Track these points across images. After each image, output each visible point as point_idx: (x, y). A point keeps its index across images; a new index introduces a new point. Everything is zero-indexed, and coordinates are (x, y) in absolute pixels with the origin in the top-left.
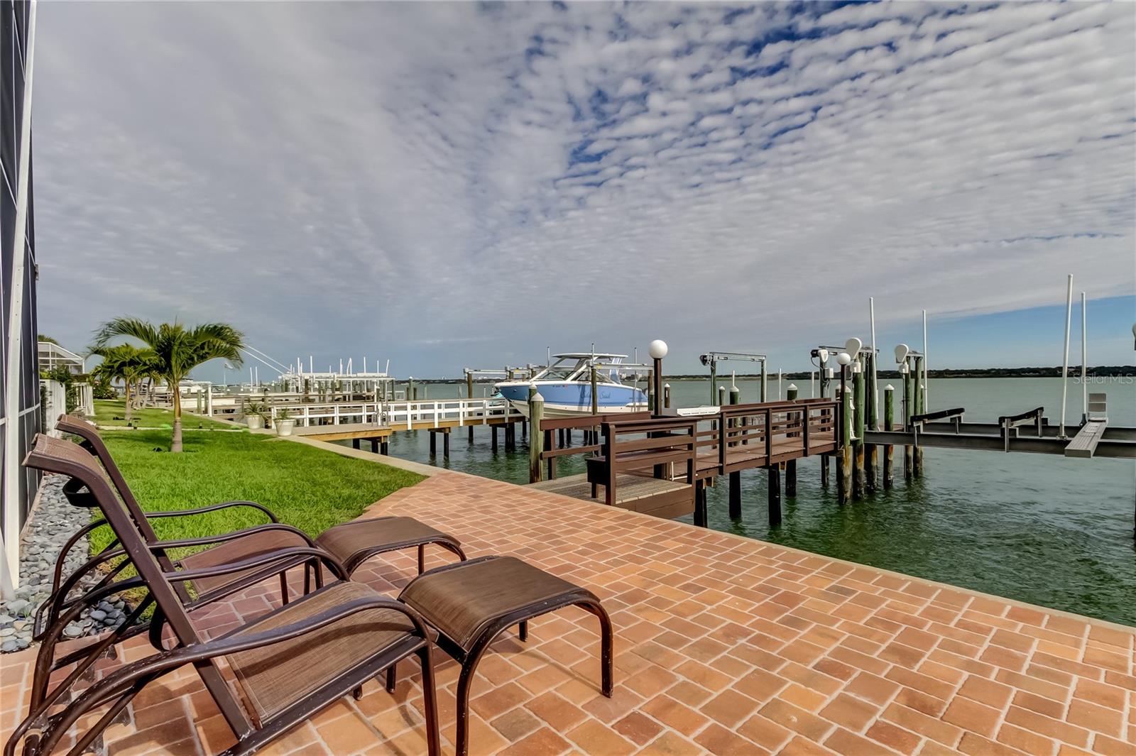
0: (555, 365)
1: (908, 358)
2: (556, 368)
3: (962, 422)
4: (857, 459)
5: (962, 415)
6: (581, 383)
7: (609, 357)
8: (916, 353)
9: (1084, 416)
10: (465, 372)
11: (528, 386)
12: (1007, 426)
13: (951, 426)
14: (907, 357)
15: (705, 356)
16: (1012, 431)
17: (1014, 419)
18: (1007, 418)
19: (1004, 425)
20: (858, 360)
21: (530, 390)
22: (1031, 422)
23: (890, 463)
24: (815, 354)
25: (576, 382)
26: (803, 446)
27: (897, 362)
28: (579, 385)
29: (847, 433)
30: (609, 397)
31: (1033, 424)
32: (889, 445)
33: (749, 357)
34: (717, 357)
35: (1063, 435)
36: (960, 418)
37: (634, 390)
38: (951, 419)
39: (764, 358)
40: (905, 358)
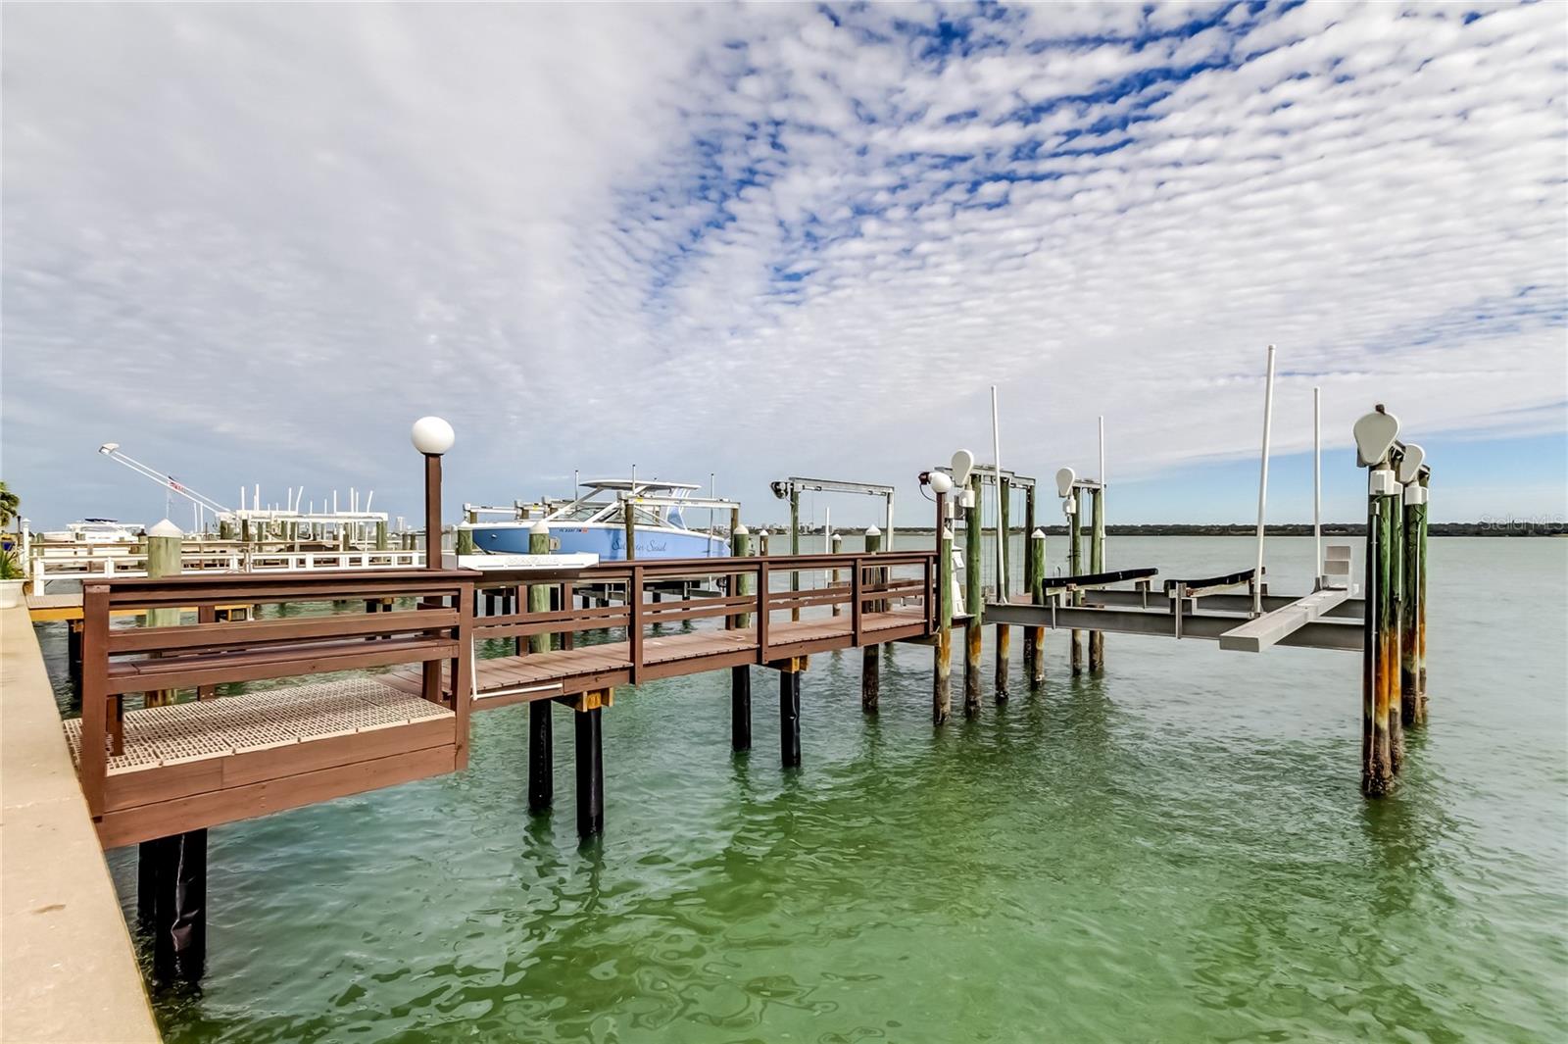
0: (586, 498)
1: (1076, 490)
2: (586, 504)
3: (1152, 590)
4: (971, 647)
5: (1152, 579)
6: (613, 526)
7: (670, 488)
8: (1092, 482)
9: (1317, 580)
10: (464, 510)
11: (528, 529)
12: (1179, 595)
13: (1135, 596)
14: (1075, 488)
15: (778, 484)
16: (1186, 604)
17: (1195, 584)
18: (1180, 582)
19: (1173, 594)
20: (971, 486)
21: (531, 536)
22: (1242, 589)
23: (1039, 654)
24: (925, 479)
25: (603, 525)
26: (851, 628)
27: (1060, 496)
28: (608, 530)
29: (946, 608)
30: (663, 549)
31: (1247, 593)
32: (1035, 629)
33: (864, 489)
34: (800, 486)
35: (1259, 611)
36: (1148, 583)
37: (709, 539)
38: (1137, 584)
39: (891, 491)
40: (1070, 488)
